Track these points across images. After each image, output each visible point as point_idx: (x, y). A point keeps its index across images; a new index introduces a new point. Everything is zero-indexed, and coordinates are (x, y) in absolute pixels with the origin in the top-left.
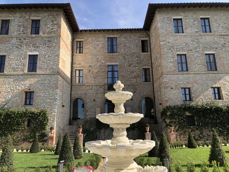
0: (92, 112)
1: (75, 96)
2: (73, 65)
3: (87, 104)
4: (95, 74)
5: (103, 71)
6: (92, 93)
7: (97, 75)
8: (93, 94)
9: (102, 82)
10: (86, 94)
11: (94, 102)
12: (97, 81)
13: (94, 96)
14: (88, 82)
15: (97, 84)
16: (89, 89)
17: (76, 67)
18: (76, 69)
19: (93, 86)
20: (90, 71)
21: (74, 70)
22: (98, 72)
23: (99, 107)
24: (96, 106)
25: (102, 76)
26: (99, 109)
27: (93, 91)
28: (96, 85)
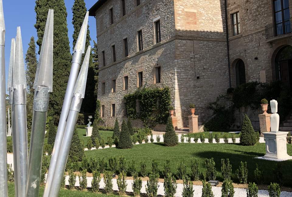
0: (255, 78)
1: (234, 57)
2: (227, 9)
3: (248, 66)
4: (255, 12)
5: (264, 4)
6: (252, 47)
7: (257, 13)
8: (254, 48)
9: (265, 24)
10: (245, 50)
11: (256, 62)
12: (259, 25)
13: (256, 52)
14: (247, 29)
15: (258, 29)
16: (249, 42)
17: (231, 11)
18: (231, 13)
19: (254, 35)
20: (247, 10)
21: (229, 16)
22: (258, 7)
23: (264, 70)
24: (260, 68)
25: (264, 13)
26: (264, 72)
27: (254, 43)
28: (257, 31)
